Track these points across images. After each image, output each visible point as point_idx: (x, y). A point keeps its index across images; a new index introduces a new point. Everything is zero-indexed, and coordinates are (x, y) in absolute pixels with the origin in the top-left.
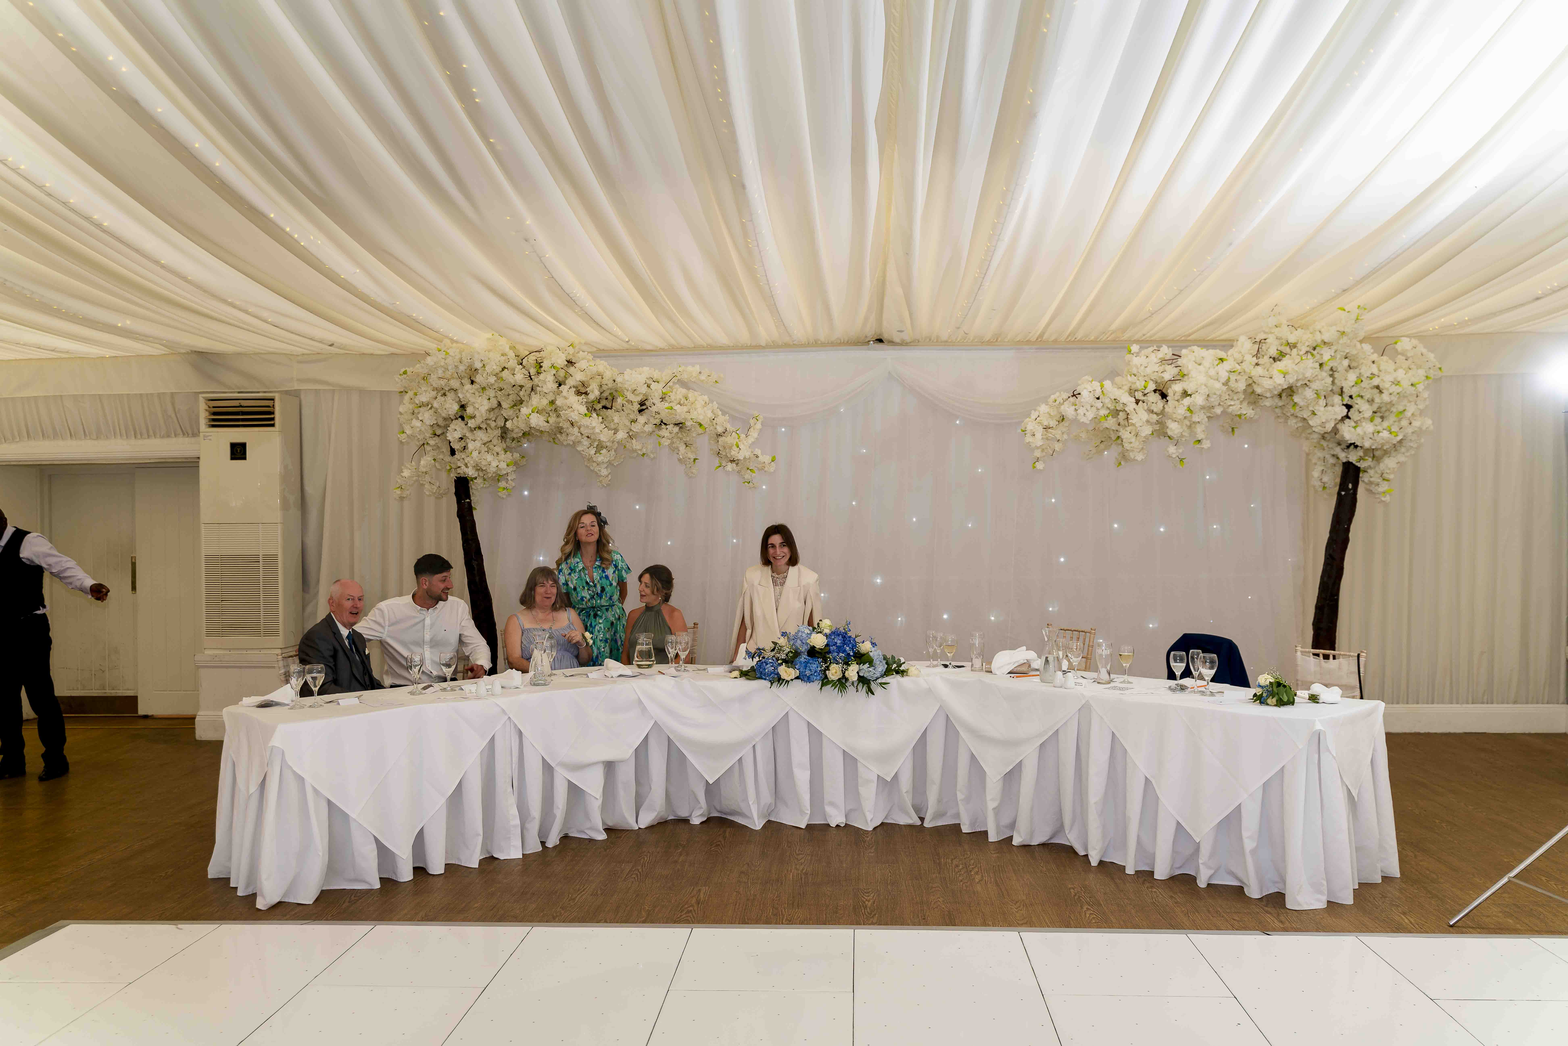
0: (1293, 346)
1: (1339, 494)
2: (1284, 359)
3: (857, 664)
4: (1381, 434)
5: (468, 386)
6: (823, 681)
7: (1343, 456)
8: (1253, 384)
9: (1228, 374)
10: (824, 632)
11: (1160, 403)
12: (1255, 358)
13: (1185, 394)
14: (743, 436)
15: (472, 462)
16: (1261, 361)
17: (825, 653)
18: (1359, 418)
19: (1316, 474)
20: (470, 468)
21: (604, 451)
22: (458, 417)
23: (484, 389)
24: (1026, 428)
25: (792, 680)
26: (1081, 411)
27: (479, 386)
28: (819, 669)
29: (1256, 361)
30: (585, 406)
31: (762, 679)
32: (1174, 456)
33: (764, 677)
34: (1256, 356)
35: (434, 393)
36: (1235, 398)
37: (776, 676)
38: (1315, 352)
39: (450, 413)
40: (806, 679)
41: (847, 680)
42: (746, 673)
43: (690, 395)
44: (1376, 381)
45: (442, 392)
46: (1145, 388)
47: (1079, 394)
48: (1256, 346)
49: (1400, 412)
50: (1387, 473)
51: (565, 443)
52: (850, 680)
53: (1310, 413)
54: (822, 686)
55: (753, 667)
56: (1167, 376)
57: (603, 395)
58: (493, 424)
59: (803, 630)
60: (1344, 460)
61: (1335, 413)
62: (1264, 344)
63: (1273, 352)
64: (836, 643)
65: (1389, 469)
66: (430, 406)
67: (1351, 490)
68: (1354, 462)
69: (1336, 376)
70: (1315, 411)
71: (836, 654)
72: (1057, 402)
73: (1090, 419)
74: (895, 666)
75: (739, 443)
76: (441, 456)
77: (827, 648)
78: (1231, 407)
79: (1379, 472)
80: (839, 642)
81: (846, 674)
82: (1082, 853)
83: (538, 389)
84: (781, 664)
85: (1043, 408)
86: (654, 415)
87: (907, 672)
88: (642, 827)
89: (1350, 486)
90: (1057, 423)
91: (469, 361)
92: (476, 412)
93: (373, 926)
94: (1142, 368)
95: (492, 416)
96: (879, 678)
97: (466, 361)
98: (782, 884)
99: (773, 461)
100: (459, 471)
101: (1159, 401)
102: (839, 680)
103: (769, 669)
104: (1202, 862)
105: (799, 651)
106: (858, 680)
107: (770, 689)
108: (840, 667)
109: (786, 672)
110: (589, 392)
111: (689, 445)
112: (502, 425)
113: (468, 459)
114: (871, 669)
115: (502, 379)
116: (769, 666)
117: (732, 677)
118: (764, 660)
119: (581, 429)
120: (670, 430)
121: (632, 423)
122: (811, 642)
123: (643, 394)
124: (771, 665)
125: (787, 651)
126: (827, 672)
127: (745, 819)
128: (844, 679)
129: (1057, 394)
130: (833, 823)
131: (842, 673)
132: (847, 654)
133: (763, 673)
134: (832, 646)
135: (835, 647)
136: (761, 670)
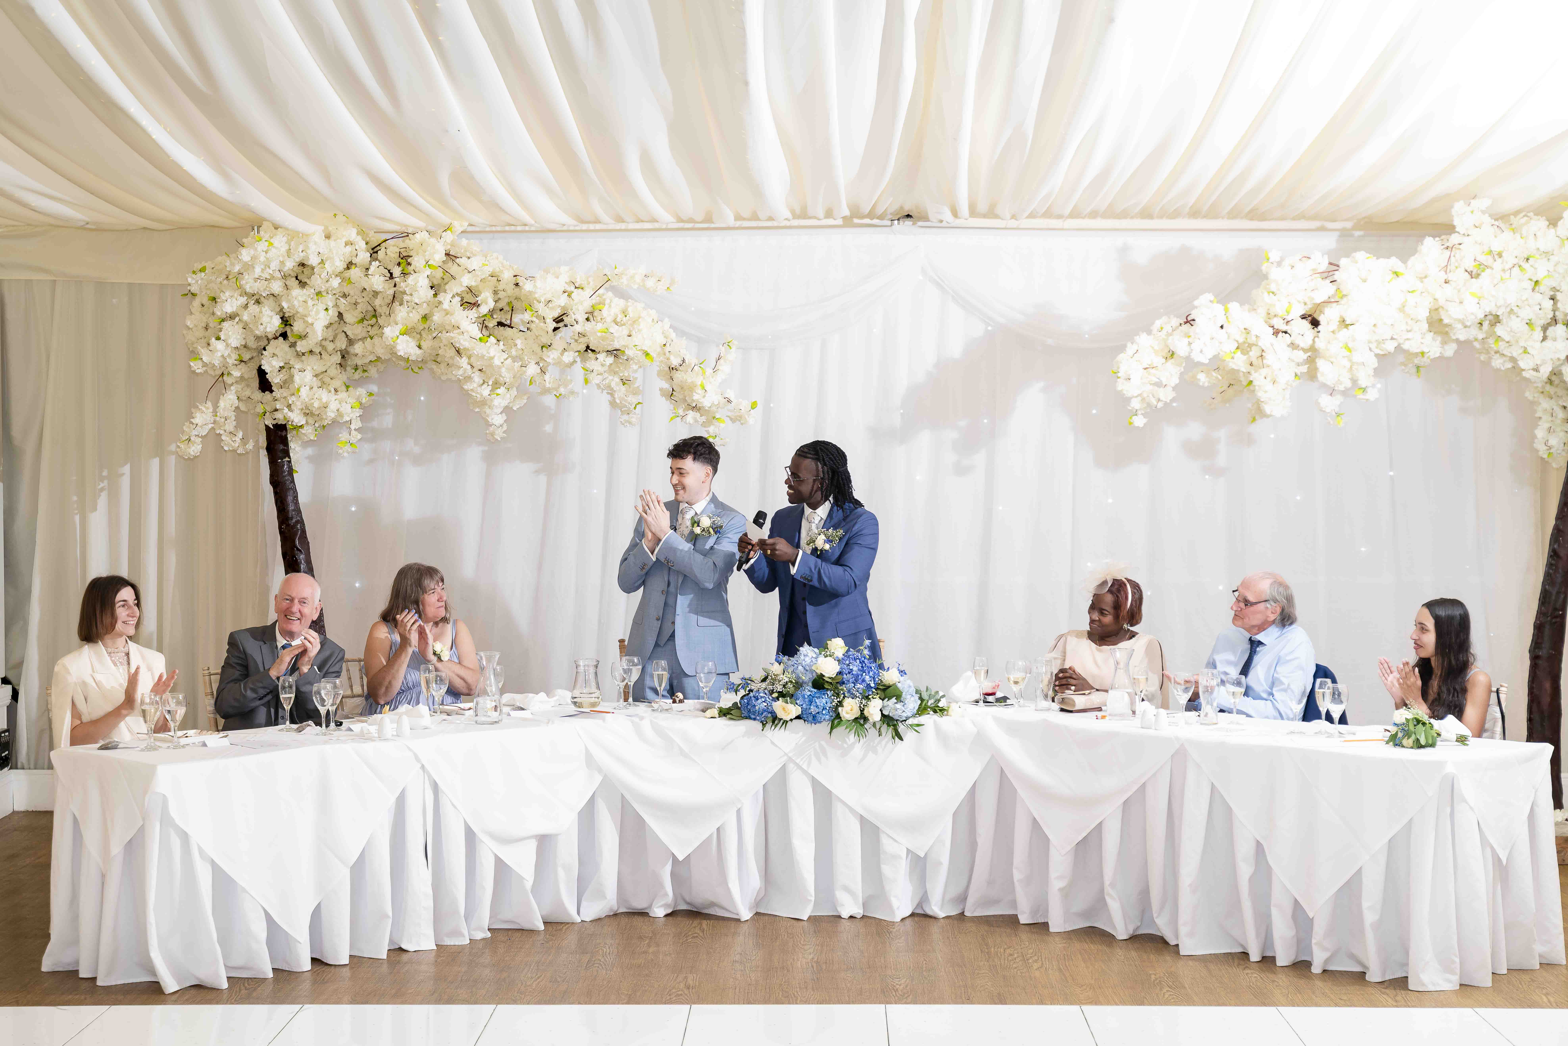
3: (880, 698)
5: (296, 291)
6: (833, 722)
8: (1440, 310)
9: (1404, 295)
10: (835, 656)
11: (1310, 334)
12: (1443, 273)
13: (1344, 323)
14: (710, 371)
15: (298, 403)
16: (1451, 277)
17: (837, 683)
19: (1540, 433)
21: (501, 390)
22: (278, 335)
23: (319, 293)
24: (1119, 368)
25: (791, 720)
26: (1197, 345)
27: (312, 291)
28: (829, 705)
29: (1445, 277)
30: (476, 324)
31: (750, 718)
32: (1328, 410)
34: (1446, 269)
35: (243, 300)
36: (1415, 328)
37: (770, 715)
38: (1526, 265)
39: (268, 330)
40: (811, 719)
41: (866, 719)
42: (725, 711)
43: (630, 309)
45: (255, 298)
46: (1288, 313)
47: (1195, 320)
48: (1447, 254)
51: (443, 378)
52: (871, 720)
53: (1521, 351)
54: (832, 729)
55: (735, 704)
56: (1320, 297)
57: (498, 304)
58: (330, 347)
62: (1458, 251)
64: (852, 670)
66: (237, 319)
70: (1528, 348)
71: (851, 685)
73: (1210, 356)
74: (931, 702)
75: (704, 381)
76: (248, 393)
77: (840, 677)
78: (1409, 342)
80: (855, 669)
81: (866, 712)
82: (1173, 942)
83: (406, 298)
84: (776, 699)
85: (1143, 340)
86: (576, 338)
87: (947, 711)
88: (589, 919)
90: (1164, 360)
91: (302, 254)
92: (306, 329)
93: (301, 1006)
94: (1285, 284)
95: (330, 334)
96: (909, 718)
97: (296, 255)
98: (788, 971)
101: (1308, 332)
102: (856, 720)
103: (760, 705)
104: (1316, 944)
105: (801, 681)
106: (881, 720)
107: (763, 730)
108: (857, 702)
109: (784, 709)
110: (479, 302)
111: (627, 382)
112: (344, 347)
113: (294, 398)
114: (899, 706)
115: (349, 281)
116: (759, 701)
117: (708, 717)
118: (751, 694)
119: (472, 359)
120: (602, 361)
121: (544, 349)
122: (817, 669)
123: (560, 306)
124: (763, 700)
125: (785, 681)
126: (840, 709)
127: (724, 911)
128: (862, 719)
129: (1164, 319)
130: (845, 914)
131: (860, 710)
132: (868, 685)
133: (751, 711)
134: (846, 674)
135: (850, 676)
136: (749, 707)
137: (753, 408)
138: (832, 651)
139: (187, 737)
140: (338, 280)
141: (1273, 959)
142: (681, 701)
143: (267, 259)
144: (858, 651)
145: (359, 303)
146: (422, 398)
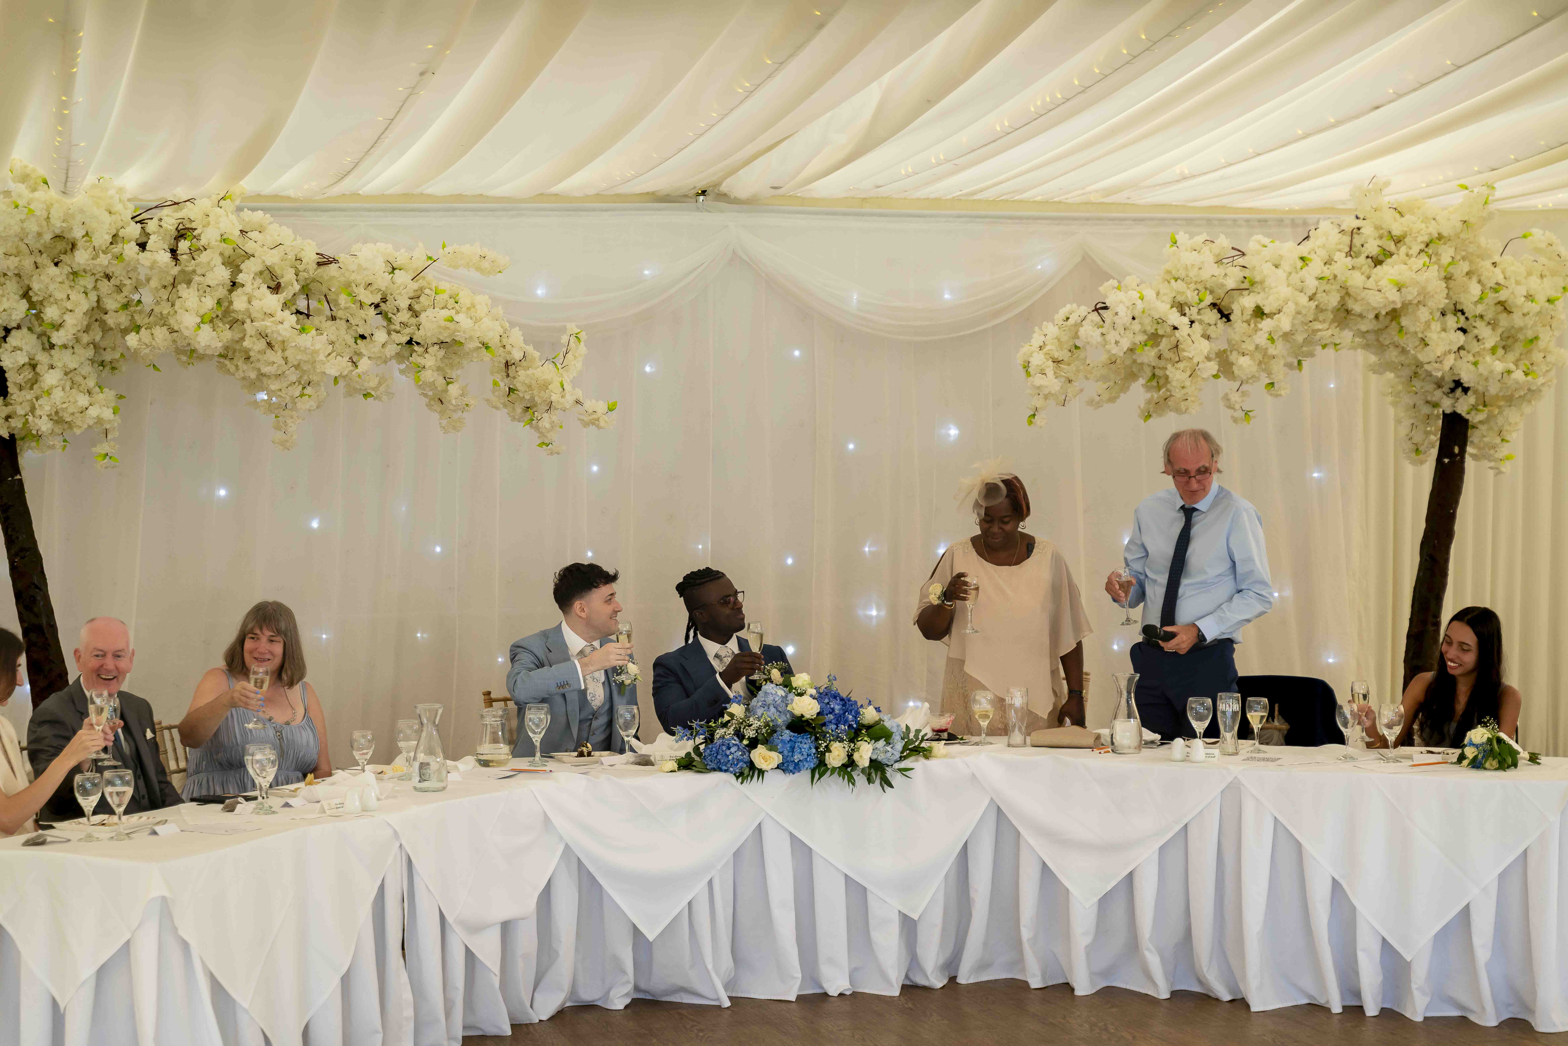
0: (1398, 241)
1: (1439, 460)
2: (1389, 260)
3: (866, 740)
4: (1513, 376)
5: (53, 270)
6: (818, 768)
7: (1447, 405)
8: (1349, 299)
9: (1316, 283)
11: (1221, 324)
12: (1348, 257)
13: (1259, 313)
15: (47, 408)
16: (1357, 264)
17: (819, 725)
18: (1477, 349)
20: (45, 418)
21: (309, 390)
23: (75, 274)
24: (1029, 362)
25: (768, 770)
26: (1112, 336)
27: (68, 270)
28: (812, 751)
29: (1350, 262)
31: (720, 770)
32: (1237, 407)
34: (1349, 254)
36: (1321, 318)
37: (746, 765)
38: (1430, 252)
39: (14, 317)
40: (791, 768)
41: (854, 765)
42: (684, 763)
44: (1503, 295)
46: (1201, 301)
47: (1106, 308)
48: (1347, 239)
49: (1531, 341)
50: (1506, 431)
52: (859, 766)
53: (1418, 343)
54: (818, 777)
56: (1231, 283)
59: (771, 693)
60: (1448, 411)
61: (1451, 343)
62: (1359, 237)
63: (1372, 248)
64: (833, 709)
65: (1510, 424)
67: (1457, 455)
68: (1464, 414)
69: (1451, 286)
70: (1426, 339)
71: (834, 727)
72: (1071, 321)
73: (1125, 349)
74: (913, 741)
77: (820, 717)
78: (1320, 333)
79: (1496, 429)
80: (838, 708)
81: (856, 756)
83: (197, 279)
85: (1051, 330)
86: (398, 327)
88: (545, 1018)
89: (1456, 450)
90: (1070, 353)
91: (64, 225)
92: (66, 317)
94: (1196, 269)
95: (86, 324)
96: (897, 762)
97: (58, 225)
100: (13, 423)
101: (1219, 322)
102: (845, 766)
103: (735, 753)
104: (1417, 989)
105: (774, 724)
106: (869, 766)
107: (734, 785)
108: (845, 746)
109: (764, 757)
110: (283, 285)
112: (98, 338)
113: (40, 402)
114: (889, 748)
115: (119, 257)
116: (733, 750)
117: (667, 770)
118: (716, 742)
119: (287, 353)
120: (431, 354)
121: (359, 341)
122: (792, 710)
123: (380, 290)
124: (736, 747)
125: (758, 725)
126: (827, 754)
127: (693, 997)
128: (850, 763)
129: (1068, 307)
130: (833, 992)
131: (848, 755)
132: (850, 726)
133: (722, 761)
134: (827, 715)
135: (831, 717)
136: (719, 757)
137: (610, 410)
139: (103, 824)
140: (109, 256)
141: (1360, 1009)
142: (589, 754)
143: (22, 229)
145: (125, 285)
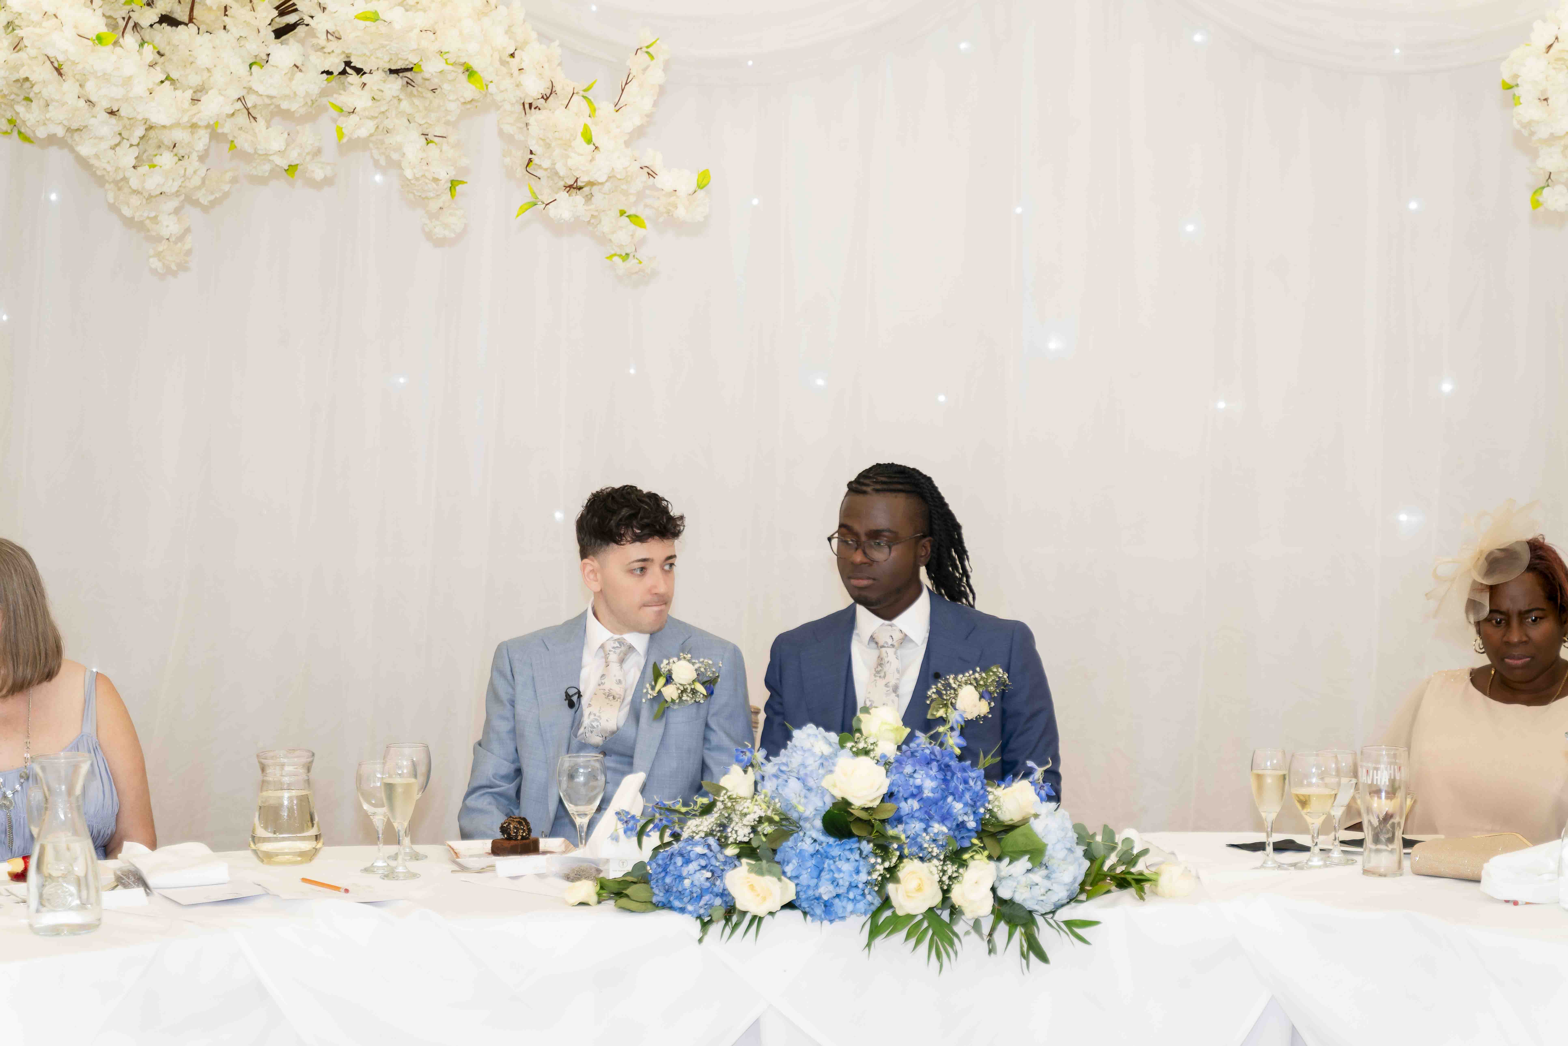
3: (990, 857)
6: (875, 915)
10: (878, 752)
14: (605, 108)
17: (883, 821)
21: (164, 158)
24: (1516, 77)
25: (771, 913)
28: (863, 877)
30: (99, 12)
31: (672, 908)
33: (677, 904)
37: (718, 901)
40: (819, 910)
41: (955, 911)
42: (614, 887)
51: (41, 133)
52: (968, 914)
54: (873, 935)
55: (640, 866)
59: (807, 745)
64: (919, 788)
71: (918, 826)
74: (1112, 859)
75: (593, 129)
77: (890, 806)
80: (928, 785)
81: (955, 895)
84: (733, 862)
87: (1155, 884)
96: (1063, 906)
99: (701, 186)
102: (932, 912)
103: (695, 876)
105: (794, 816)
106: (993, 912)
107: (700, 941)
108: (935, 870)
109: (752, 887)
111: (436, 139)
114: (1036, 877)
116: (694, 864)
117: (573, 901)
118: (676, 846)
120: (375, 88)
121: (254, 67)
122: (835, 786)
124: (703, 862)
125: (756, 817)
126: (891, 887)
128: (946, 911)
131: (942, 889)
132: (961, 826)
133: (675, 889)
134: (906, 799)
135: (914, 804)
136: (668, 880)
138: (871, 740)
144: (934, 737)
146: (53, 197)
